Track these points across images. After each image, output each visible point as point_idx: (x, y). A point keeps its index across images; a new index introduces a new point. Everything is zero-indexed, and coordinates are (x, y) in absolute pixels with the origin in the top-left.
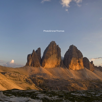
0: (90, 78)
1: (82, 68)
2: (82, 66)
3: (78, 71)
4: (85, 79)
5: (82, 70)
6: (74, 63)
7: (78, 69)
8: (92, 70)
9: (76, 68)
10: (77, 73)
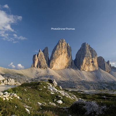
0: (105, 80)
1: (96, 68)
2: (96, 67)
3: (91, 72)
4: (99, 81)
5: (96, 71)
6: (87, 63)
7: (91, 70)
8: (108, 71)
9: (89, 69)
10: (90, 74)
